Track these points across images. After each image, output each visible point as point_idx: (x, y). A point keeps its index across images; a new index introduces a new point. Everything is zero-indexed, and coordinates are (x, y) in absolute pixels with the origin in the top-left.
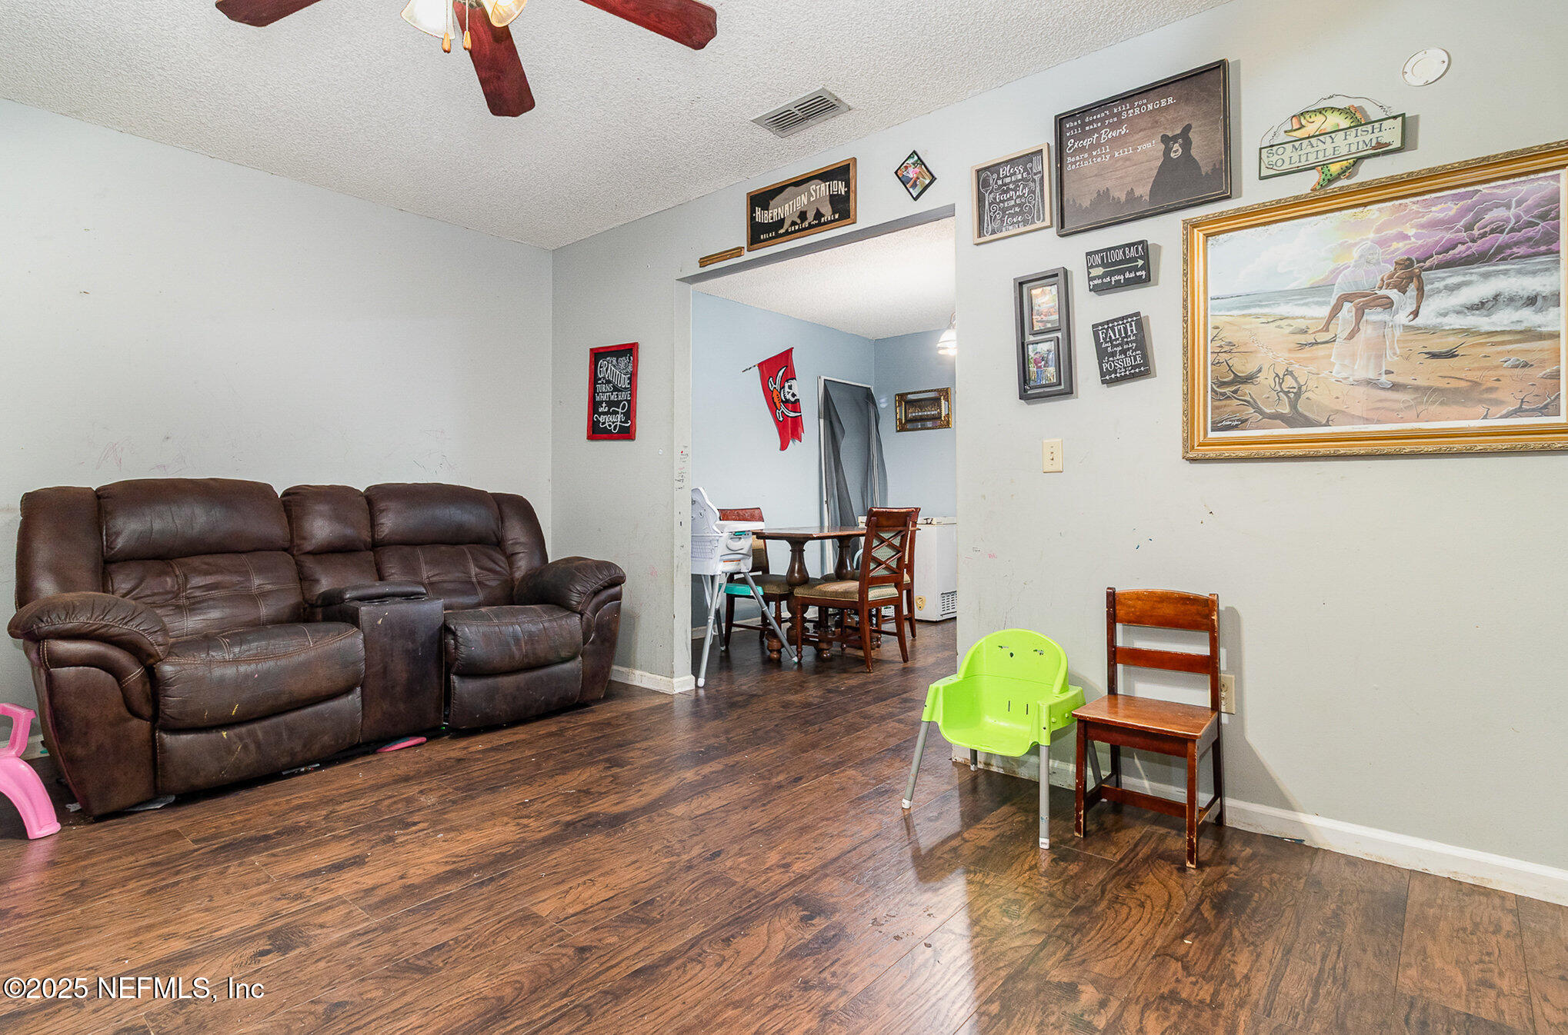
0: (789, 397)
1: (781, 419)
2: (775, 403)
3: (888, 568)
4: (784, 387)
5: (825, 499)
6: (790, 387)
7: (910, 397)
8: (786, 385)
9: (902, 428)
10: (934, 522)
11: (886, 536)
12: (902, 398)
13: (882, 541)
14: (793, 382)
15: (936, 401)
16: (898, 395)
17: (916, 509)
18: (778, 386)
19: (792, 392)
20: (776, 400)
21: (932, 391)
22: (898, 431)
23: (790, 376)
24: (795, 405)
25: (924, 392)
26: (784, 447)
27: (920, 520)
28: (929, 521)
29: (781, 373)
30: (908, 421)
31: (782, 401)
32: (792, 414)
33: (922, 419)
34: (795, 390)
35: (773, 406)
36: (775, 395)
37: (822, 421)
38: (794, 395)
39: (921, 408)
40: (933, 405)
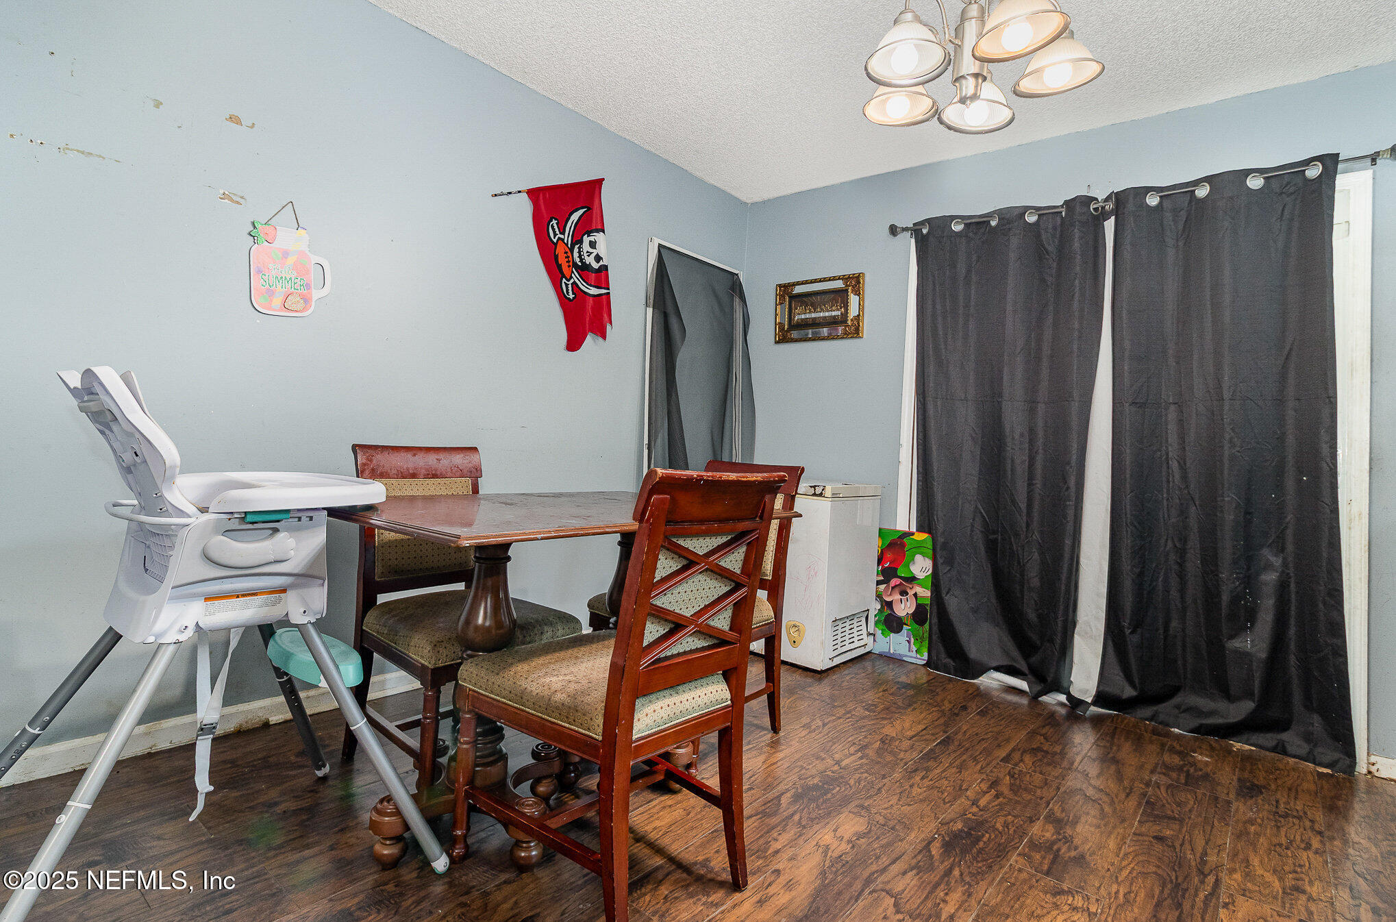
0: (590, 260)
1: (571, 296)
2: (559, 266)
3: (705, 632)
4: (581, 242)
5: (646, 441)
6: (593, 245)
7: (798, 290)
8: (586, 239)
9: (783, 337)
10: (828, 493)
11: (700, 546)
12: (785, 291)
13: (690, 563)
14: (598, 237)
15: (840, 297)
16: (780, 286)
17: (796, 469)
18: (567, 238)
19: (595, 252)
20: (562, 260)
21: (834, 279)
22: (777, 342)
23: (592, 224)
24: (600, 276)
25: (820, 281)
26: (574, 344)
27: (803, 487)
28: (818, 491)
29: (575, 217)
30: (794, 326)
31: (575, 265)
32: (593, 291)
33: (814, 324)
34: (601, 249)
35: (555, 272)
36: (560, 250)
37: (650, 311)
38: (598, 258)
39: (815, 308)
40: (833, 302)
